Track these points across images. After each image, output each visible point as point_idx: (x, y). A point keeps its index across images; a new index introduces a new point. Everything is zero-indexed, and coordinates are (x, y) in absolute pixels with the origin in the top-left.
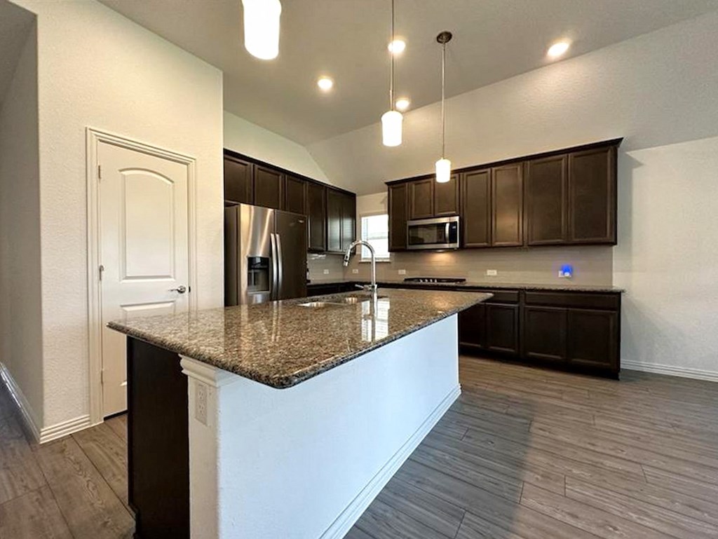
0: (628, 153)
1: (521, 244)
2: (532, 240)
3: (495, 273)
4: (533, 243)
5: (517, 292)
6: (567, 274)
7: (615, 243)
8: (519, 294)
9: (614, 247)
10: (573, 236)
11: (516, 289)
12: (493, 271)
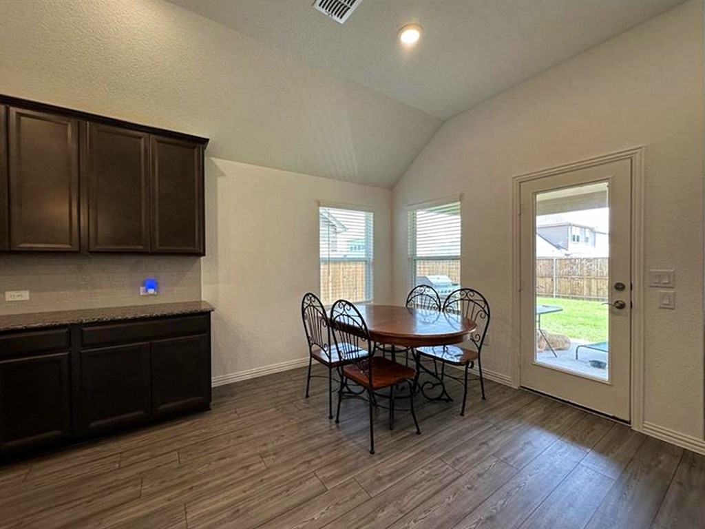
0: (213, 159)
1: (77, 249)
2: (96, 243)
3: (25, 295)
4: (98, 248)
5: (64, 331)
6: (151, 291)
7: (204, 254)
8: (69, 333)
9: (202, 258)
10: (157, 243)
11: (65, 326)
12: (22, 293)
